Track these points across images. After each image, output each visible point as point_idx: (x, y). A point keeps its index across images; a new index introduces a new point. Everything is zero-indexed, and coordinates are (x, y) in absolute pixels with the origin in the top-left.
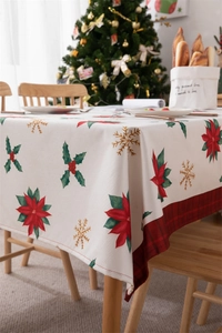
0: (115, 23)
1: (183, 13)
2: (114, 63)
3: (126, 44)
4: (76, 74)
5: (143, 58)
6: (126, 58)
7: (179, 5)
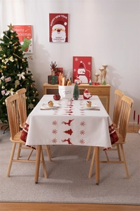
0: (16, 60)
1: (31, 52)
2: (18, 75)
3: (21, 68)
5: (27, 73)
6: (23, 73)
7: (29, 49)
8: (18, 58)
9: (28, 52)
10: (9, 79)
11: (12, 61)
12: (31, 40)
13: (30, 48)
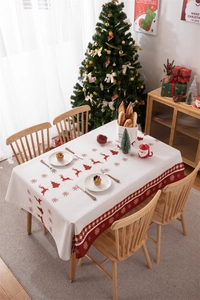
0: (109, 52)
1: (154, 33)
3: (114, 65)
4: (87, 79)
5: (124, 72)
6: (114, 74)
7: (152, 28)
8: (112, 50)
9: (150, 32)
10: (93, 80)
11: (100, 55)
12: (156, 12)
13: (153, 26)
